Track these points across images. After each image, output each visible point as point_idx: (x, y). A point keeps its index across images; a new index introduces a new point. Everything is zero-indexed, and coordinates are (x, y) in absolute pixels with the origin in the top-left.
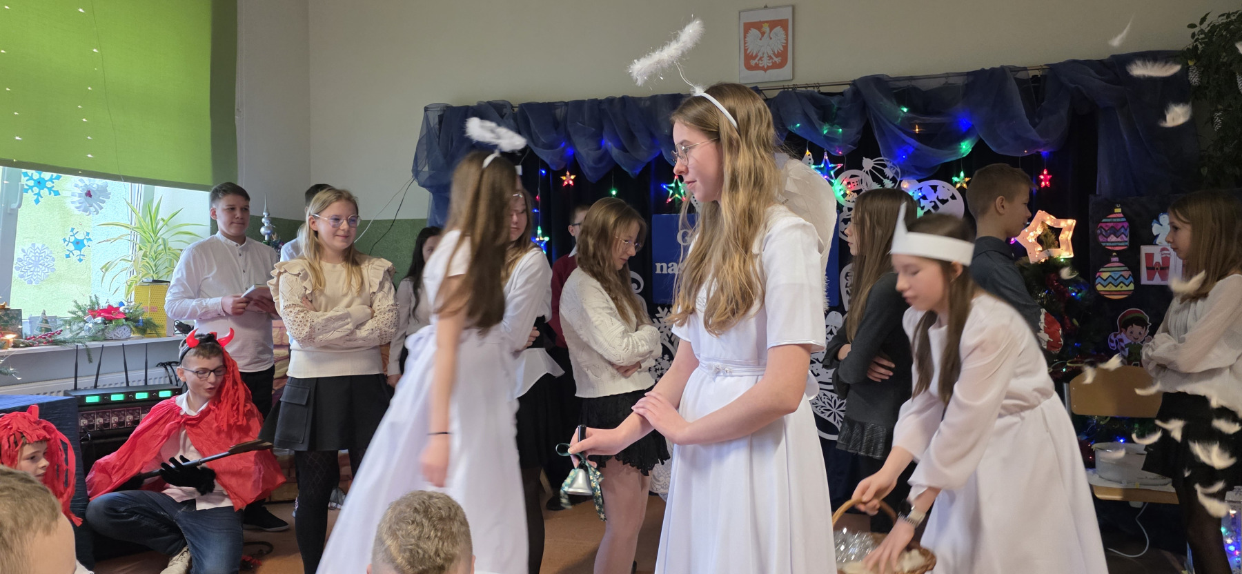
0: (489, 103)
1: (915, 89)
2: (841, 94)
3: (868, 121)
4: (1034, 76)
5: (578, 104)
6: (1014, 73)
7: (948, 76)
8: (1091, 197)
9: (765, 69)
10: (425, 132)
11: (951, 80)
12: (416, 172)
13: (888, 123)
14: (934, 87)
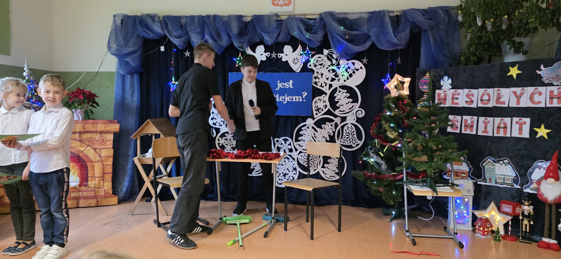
0: (147, 14)
1: (347, 19)
2: (315, 19)
3: (326, 31)
4: (396, 15)
5: (192, 18)
6: (388, 13)
7: (361, 13)
8: (417, 69)
9: (281, 6)
10: (114, 28)
11: (362, 15)
12: (109, 48)
13: (334, 33)
14: (355, 18)
